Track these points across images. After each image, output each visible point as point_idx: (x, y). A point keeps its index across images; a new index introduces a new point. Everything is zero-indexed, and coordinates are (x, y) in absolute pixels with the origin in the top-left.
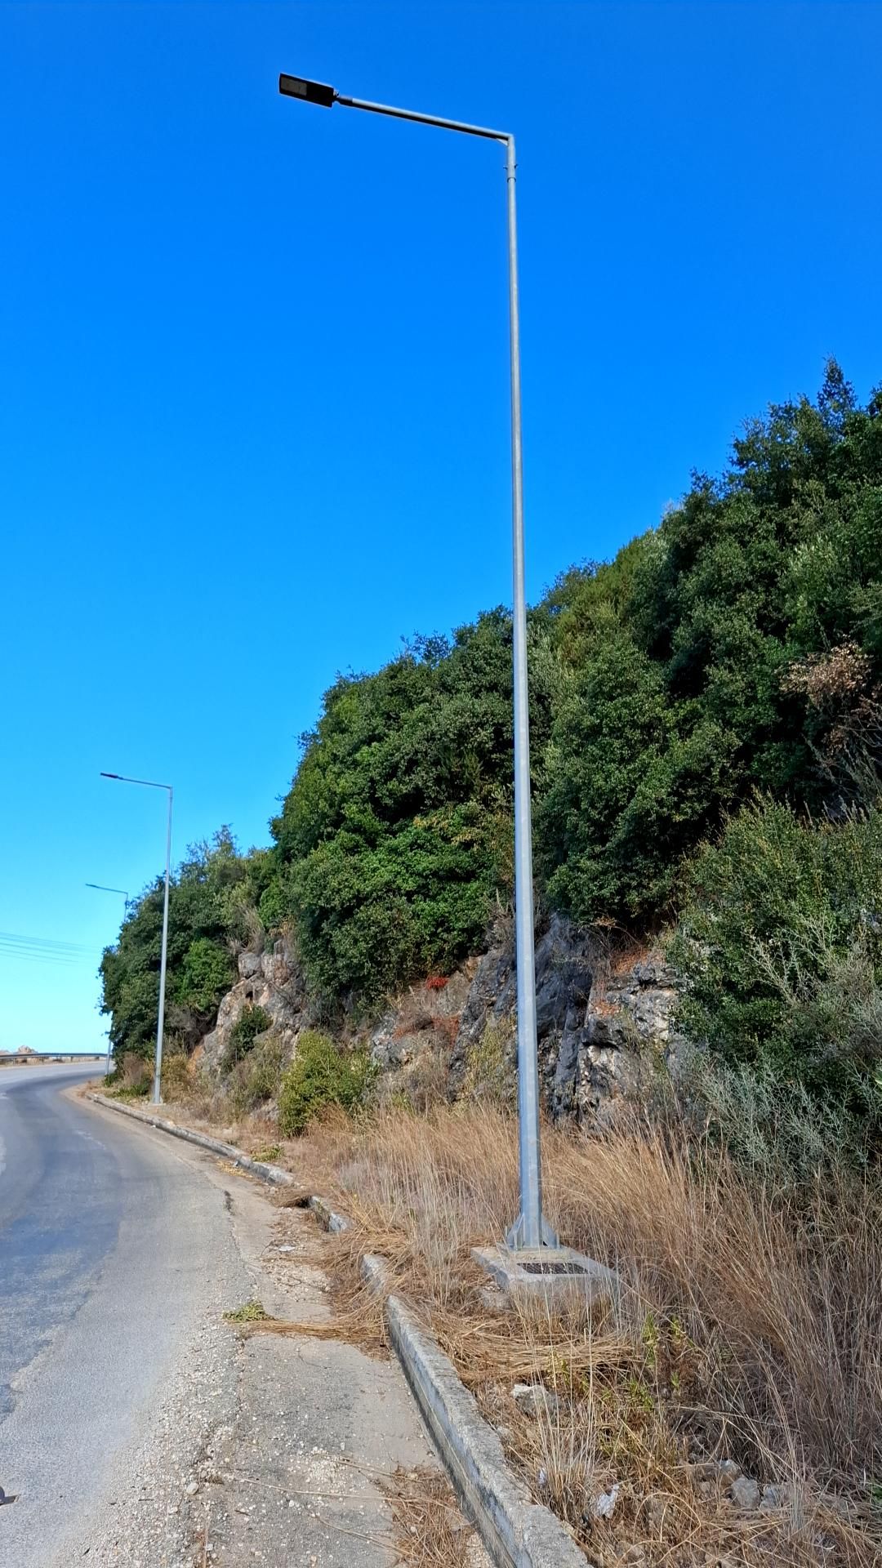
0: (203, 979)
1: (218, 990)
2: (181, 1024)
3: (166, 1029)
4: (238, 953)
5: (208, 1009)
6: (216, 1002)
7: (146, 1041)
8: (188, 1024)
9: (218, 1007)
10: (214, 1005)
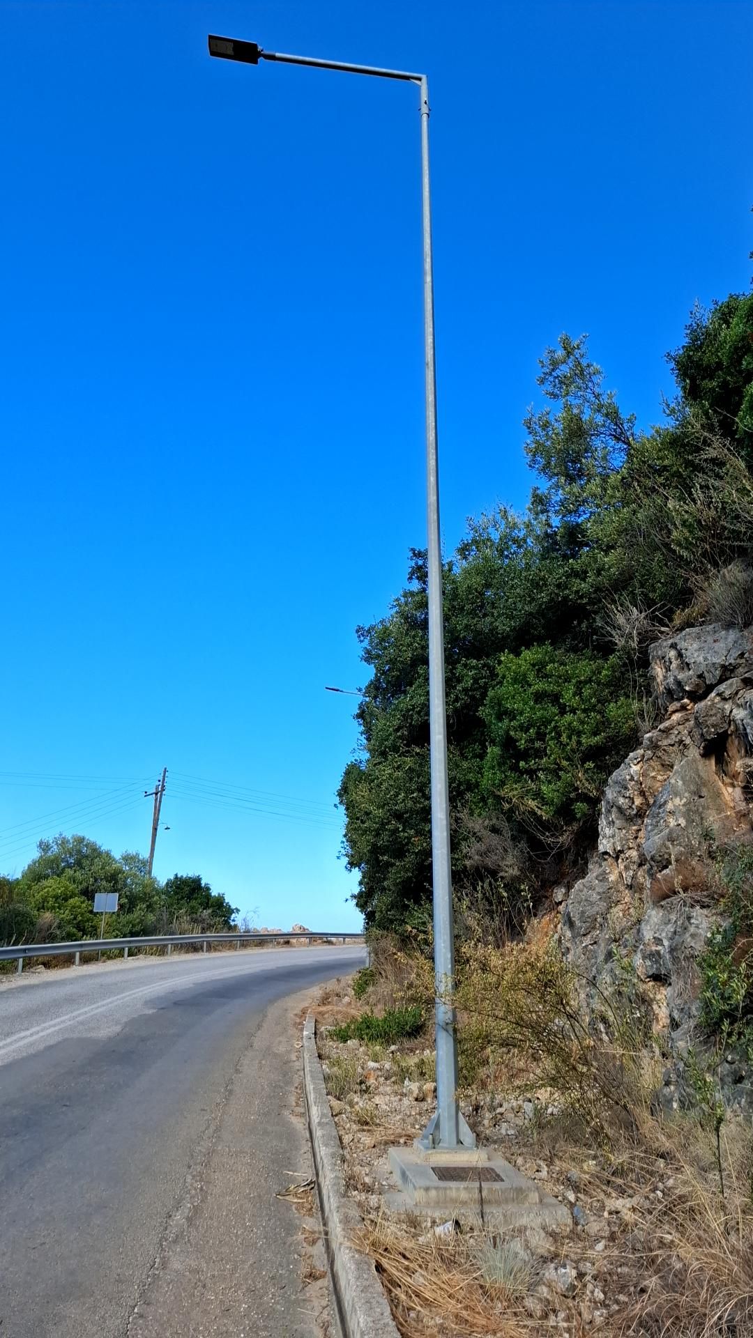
0: (541, 736)
1: (594, 754)
2: (490, 862)
3: (458, 877)
4: (647, 638)
5: (565, 811)
6: (590, 789)
7: (411, 903)
8: (510, 860)
9: (594, 802)
10: (585, 798)
